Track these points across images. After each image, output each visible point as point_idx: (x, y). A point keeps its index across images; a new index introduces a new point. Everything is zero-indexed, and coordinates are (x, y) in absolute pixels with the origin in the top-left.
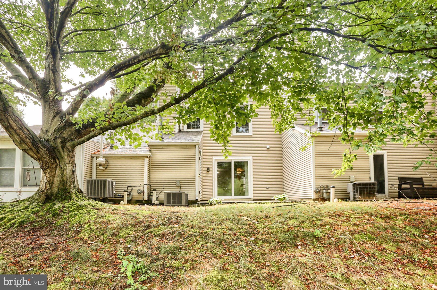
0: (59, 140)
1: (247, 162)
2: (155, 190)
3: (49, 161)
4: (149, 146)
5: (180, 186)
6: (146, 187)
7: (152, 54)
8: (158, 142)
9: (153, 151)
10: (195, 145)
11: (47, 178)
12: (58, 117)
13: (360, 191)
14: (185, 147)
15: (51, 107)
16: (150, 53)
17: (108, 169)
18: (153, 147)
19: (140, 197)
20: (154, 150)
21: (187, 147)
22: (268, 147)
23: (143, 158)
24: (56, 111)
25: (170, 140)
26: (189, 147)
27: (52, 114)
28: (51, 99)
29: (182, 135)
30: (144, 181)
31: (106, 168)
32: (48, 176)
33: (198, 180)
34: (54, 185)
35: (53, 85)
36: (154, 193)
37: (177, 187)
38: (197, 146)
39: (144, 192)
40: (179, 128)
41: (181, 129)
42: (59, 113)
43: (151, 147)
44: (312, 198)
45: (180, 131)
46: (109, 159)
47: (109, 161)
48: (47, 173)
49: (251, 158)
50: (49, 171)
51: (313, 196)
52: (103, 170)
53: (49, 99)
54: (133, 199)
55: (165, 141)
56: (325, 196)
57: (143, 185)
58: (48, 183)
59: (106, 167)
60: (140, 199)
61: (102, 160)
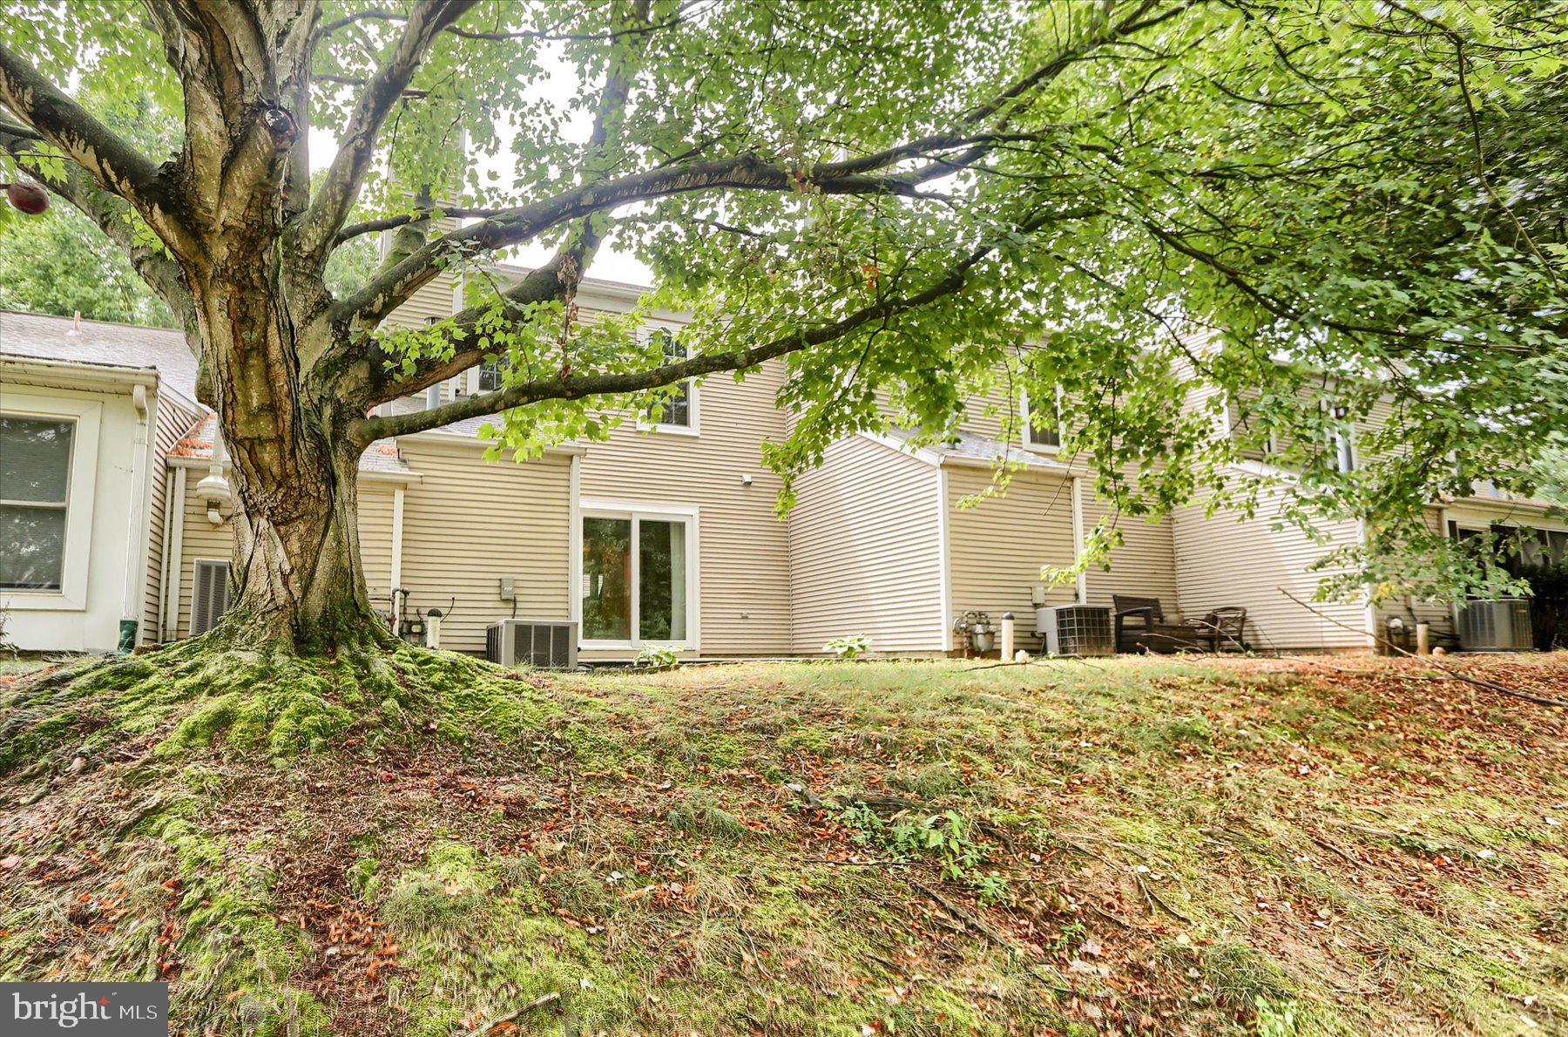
0: (328, 411)
1: (681, 526)
2: (437, 613)
3: (311, 488)
5: (515, 601)
6: (398, 598)
7: (716, 179)
9: (413, 464)
10: (571, 457)
11: (289, 554)
12: (322, 319)
13: (1080, 631)
15: (299, 279)
16: (709, 175)
20: (417, 462)
22: (747, 478)
23: (390, 488)
24: (315, 298)
27: (301, 305)
28: (306, 248)
30: (393, 576)
32: (295, 546)
34: (315, 584)
35: (335, 202)
36: (434, 626)
37: (501, 605)
38: (576, 460)
39: (393, 620)
42: (326, 306)
43: (406, 449)
44: (944, 648)
48: (294, 537)
49: (693, 510)
50: (302, 528)
51: (946, 643)
52: (216, 525)
53: (299, 247)
56: (981, 642)
57: (387, 591)
58: (294, 577)
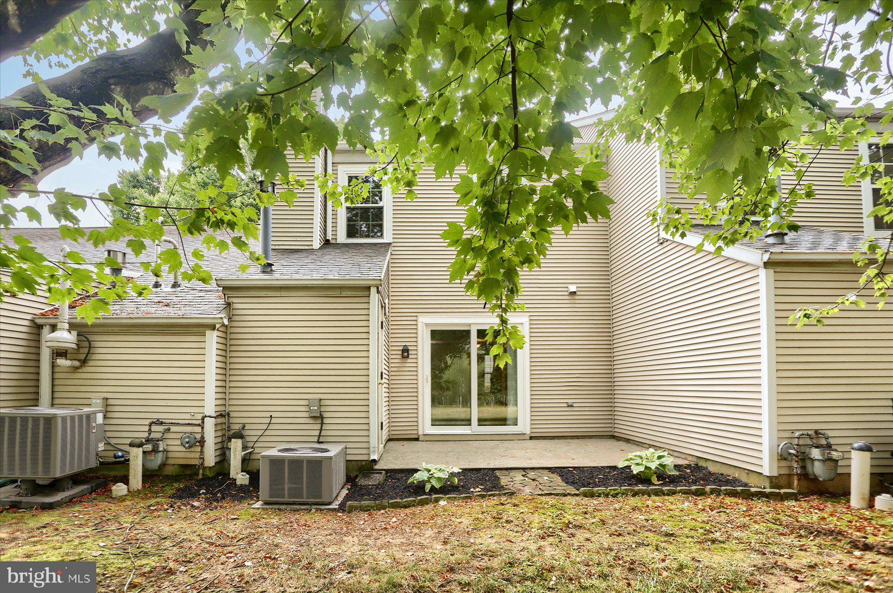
2: (239, 435)
4: (224, 288)
5: (322, 418)
6: (210, 424)
8: (254, 275)
9: (236, 306)
10: (368, 288)
14: (337, 293)
17: (91, 363)
18: (236, 294)
19: (192, 455)
20: (240, 304)
21: (344, 293)
22: (573, 288)
23: (201, 330)
25: (293, 270)
26: (349, 293)
29: (331, 257)
30: (206, 403)
31: (84, 362)
33: (378, 395)
36: (236, 445)
37: (311, 421)
38: (373, 290)
39: (202, 442)
40: (325, 234)
41: (329, 237)
43: (230, 293)
44: (767, 473)
45: (327, 243)
46: (93, 333)
47: (91, 338)
52: (77, 368)
54: (171, 462)
55: (277, 275)
56: (819, 469)
57: (200, 416)
59: (83, 357)
60: (193, 462)
61: (65, 337)
